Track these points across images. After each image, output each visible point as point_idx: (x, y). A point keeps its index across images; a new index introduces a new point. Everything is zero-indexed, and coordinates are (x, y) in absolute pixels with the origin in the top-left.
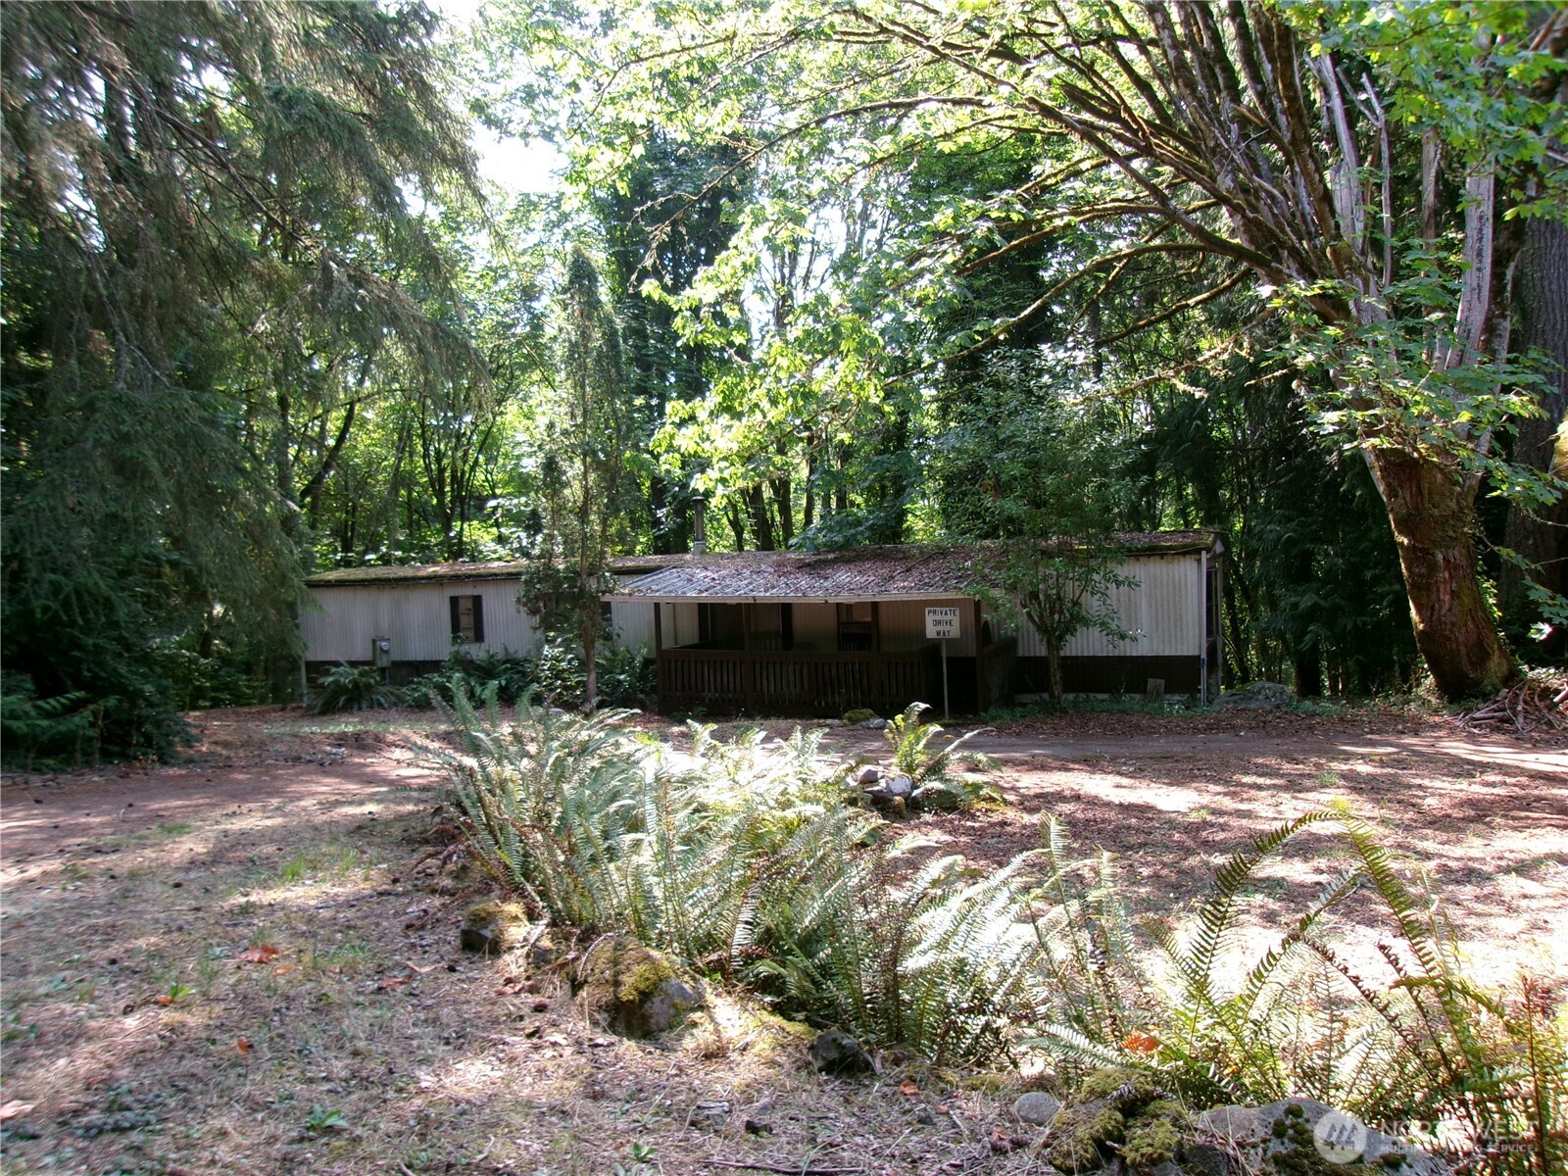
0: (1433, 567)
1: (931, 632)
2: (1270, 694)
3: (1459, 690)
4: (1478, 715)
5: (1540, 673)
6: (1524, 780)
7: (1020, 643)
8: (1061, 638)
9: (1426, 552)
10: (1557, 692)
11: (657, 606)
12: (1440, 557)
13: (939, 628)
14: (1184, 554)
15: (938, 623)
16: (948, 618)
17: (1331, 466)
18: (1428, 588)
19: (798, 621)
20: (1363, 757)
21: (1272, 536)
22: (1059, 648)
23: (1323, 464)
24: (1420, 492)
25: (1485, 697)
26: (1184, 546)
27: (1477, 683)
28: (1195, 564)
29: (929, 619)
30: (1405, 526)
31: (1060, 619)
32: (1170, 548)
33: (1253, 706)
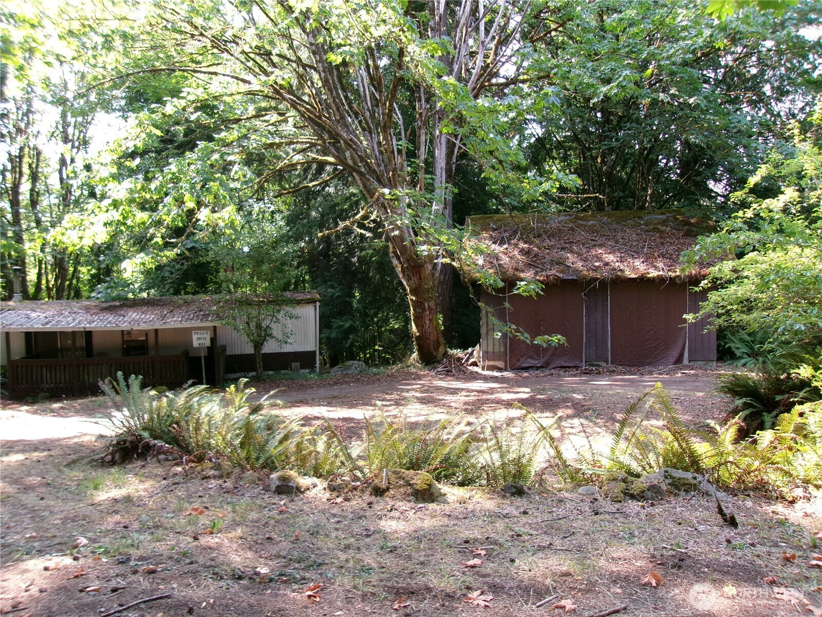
0: (424, 309)
1: (196, 344)
2: (357, 366)
3: (428, 360)
4: (439, 370)
5: (455, 351)
6: (476, 393)
7: (228, 348)
8: (262, 344)
9: (422, 303)
10: (462, 359)
11: (7, 334)
12: (426, 305)
13: (200, 342)
14: (308, 303)
15: (199, 339)
16: (204, 336)
17: (355, 263)
18: (422, 318)
19: (96, 341)
20: (413, 390)
21: (329, 294)
22: (261, 349)
23: (351, 262)
24: (420, 278)
25: (439, 362)
26: (309, 299)
27: (436, 357)
28: (313, 308)
29: (195, 337)
30: (413, 292)
31: (261, 335)
32: (302, 300)
33: (350, 372)
